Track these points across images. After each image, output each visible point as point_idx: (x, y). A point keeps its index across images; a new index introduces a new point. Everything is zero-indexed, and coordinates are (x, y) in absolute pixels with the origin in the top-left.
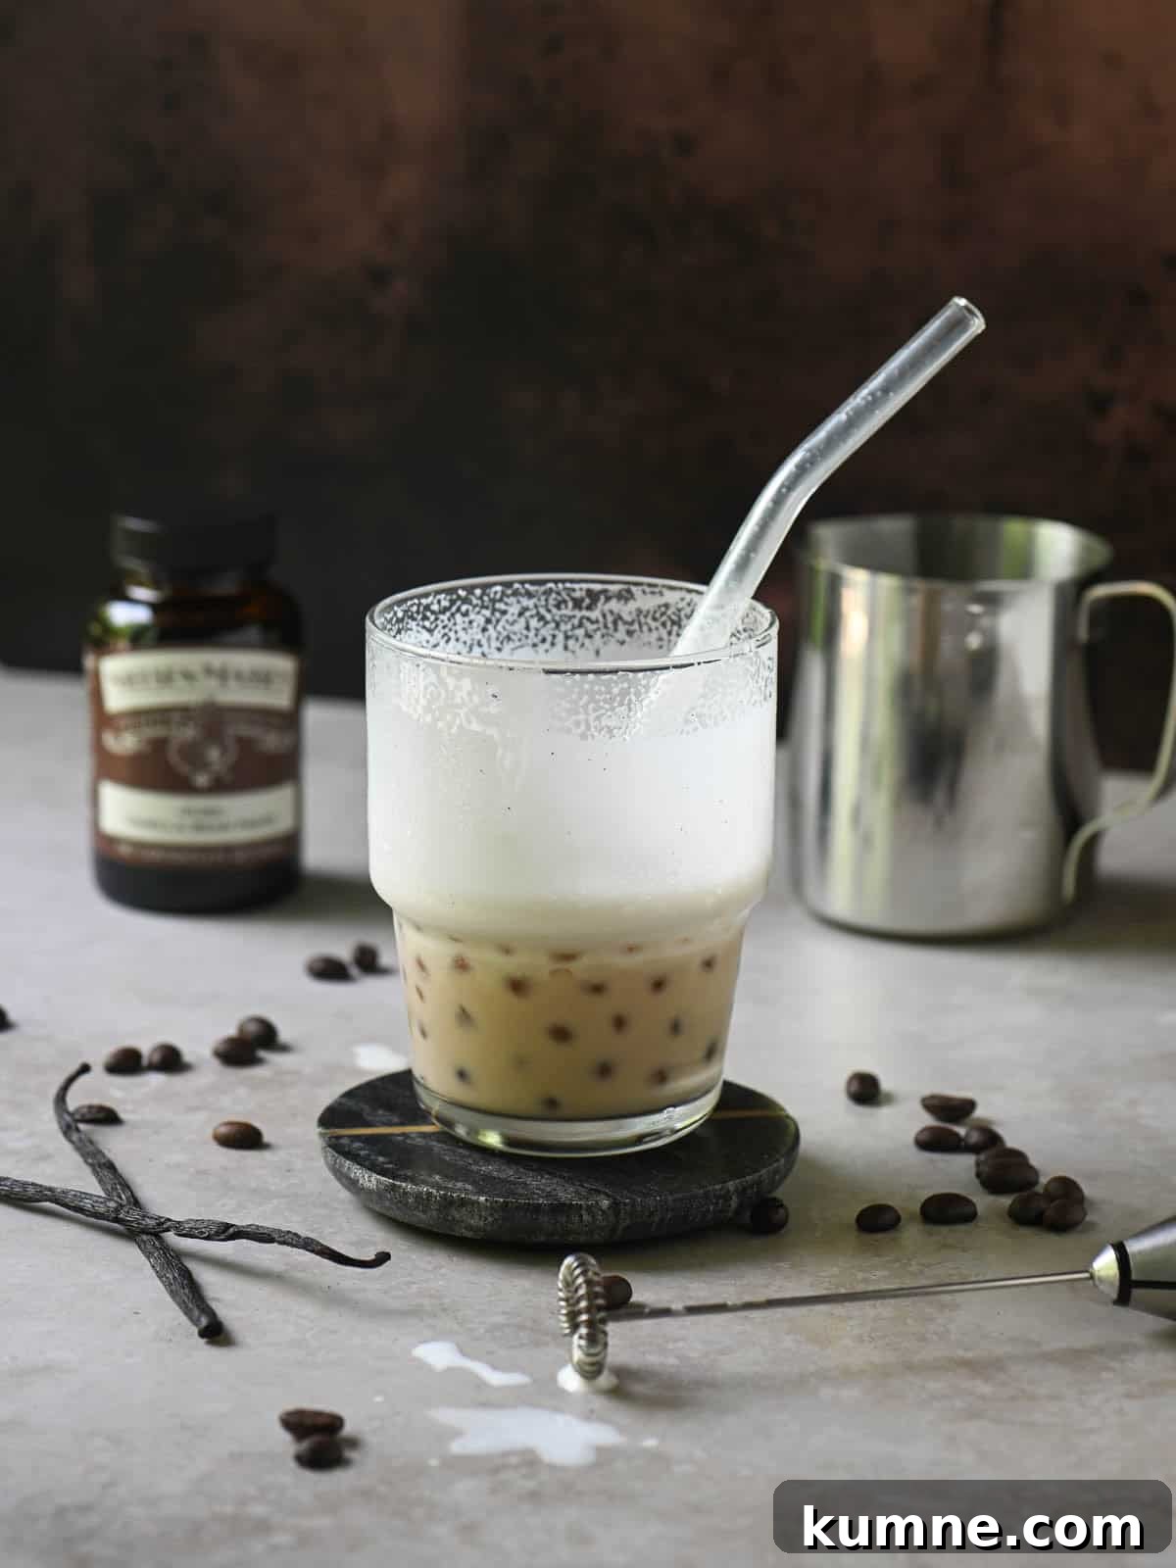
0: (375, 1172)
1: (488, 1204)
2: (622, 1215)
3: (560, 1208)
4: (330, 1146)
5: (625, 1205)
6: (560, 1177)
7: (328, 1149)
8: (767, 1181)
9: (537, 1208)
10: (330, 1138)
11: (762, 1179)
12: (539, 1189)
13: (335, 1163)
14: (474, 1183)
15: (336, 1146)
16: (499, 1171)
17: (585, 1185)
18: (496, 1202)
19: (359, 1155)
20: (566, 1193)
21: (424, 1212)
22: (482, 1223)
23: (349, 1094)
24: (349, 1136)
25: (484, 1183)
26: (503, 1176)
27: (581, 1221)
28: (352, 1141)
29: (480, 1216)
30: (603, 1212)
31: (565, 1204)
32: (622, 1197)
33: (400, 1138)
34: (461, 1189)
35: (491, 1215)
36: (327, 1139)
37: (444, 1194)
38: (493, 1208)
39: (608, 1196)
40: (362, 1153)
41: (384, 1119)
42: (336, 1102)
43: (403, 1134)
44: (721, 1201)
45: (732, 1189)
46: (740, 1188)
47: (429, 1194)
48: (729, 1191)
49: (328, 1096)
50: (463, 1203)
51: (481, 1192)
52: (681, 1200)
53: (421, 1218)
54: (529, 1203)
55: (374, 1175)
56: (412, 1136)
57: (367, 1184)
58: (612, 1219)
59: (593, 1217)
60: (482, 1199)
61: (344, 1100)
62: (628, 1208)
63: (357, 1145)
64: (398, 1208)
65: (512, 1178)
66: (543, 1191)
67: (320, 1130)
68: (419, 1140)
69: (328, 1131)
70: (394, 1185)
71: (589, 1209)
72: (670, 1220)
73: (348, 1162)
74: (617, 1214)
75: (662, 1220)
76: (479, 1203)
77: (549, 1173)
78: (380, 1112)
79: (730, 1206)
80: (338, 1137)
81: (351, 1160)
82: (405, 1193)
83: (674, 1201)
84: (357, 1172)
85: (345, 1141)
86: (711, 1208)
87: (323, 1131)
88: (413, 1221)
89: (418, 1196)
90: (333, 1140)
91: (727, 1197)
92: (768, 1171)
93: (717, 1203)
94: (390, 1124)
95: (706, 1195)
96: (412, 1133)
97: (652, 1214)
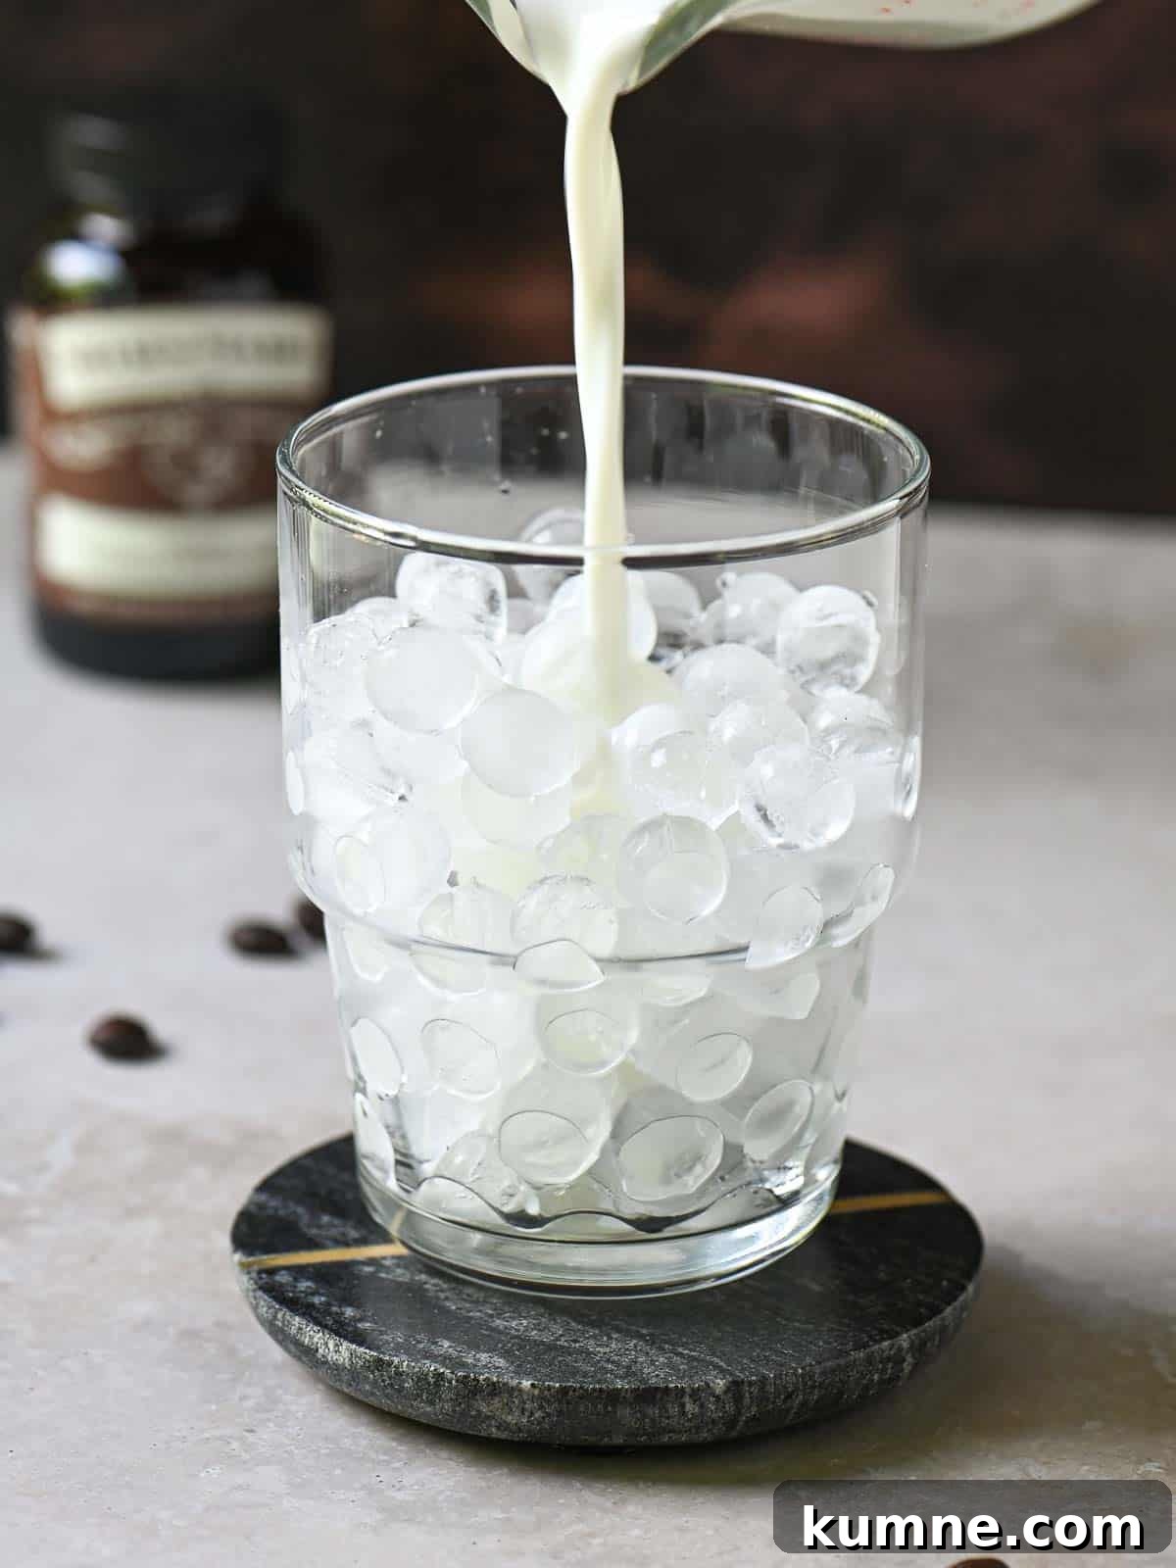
0: (346, 1338)
1: (536, 1392)
2: (747, 1401)
3: (648, 1395)
4: (260, 1288)
5: (750, 1384)
6: (641, 1337)
7: (260, 1293)
8: (952, 1324)
9: (614, 1397)
10: (260, 1272)
11: (947, 1323)
12: (608, 1361)
13: (275, 1317)
14: (506, 1354)
15: (269, 1286)
16: (536, 1327)
17: (680, 1350)
18: (549, 1388)
19: (312, 1306)
20: (657, 1368)
21: (431, 1403)
22: (525, 1420)
23: (267, 1186)
24: (288, 1268)
25: (520, 1351)
26: (547, 1338)
27: (684, 1413)
28: (296, 1279)
29: (523, 1411)
30: (718, 1397)
31: (657, 1389)
32: (742, 1371)
33: (368, 1269)
34: (488, 1365)
35: (541, 1407)
36: (254, 1275)
37: (465, 1377)
38: (543, 1397)
39: (722, 1371)
40: (316, 1300)
41: (334, 1232)
42: (251, 1202)
43: (372, 1261)
44: (890, 1365)
45: (905, 1345)
46: (917, 1342)
47: (439, 1376)
48: (900, 1349)
49: (236, 1191)
50: (495, 1389)
51: (519, 1372)
52: (833, 1371)
53: (424, 1410)
54: (601, 1390)
55: (345, 1344)
56: (387, 1263)
57: (332, 1357)
58: (730, 1408)
59: (702, 1406)
60: (526, 1384)
61: (263, 1197)
62: (755, 1390)
63: (304, 1285)
64: (387, 1396)
65: (562, 1342)
66: (617, 1364)
67: (238, 1257)
68: (399, 1271)
69: (251, 1259)
70: (381, 1360)
71: (695, 1394)
72: (817, 1402)
73: (297, 1318)
74: (738, 1399)
75: (804, 1404)
76: (520, 1390)
77: (618, 1330)
78: (326, 1219)
79: (902, 1370)
80: (272, 1272)
81: (303, 1315)
82: (399, 1374)
83: (824, 1373)
84: (314, 1336)
85: (283, 1278)
86: (876, 1377)
87: (245, 1259)
88: (410, 1413)
89: (421, 1378)
90: (264, 1276)
91: (898, 1360)
92: (955, 1309)
93: (884, 1370)
94: (345, 1243)
95: (869, 1360)
96: (384, 1258)
97: (789, 1396)
